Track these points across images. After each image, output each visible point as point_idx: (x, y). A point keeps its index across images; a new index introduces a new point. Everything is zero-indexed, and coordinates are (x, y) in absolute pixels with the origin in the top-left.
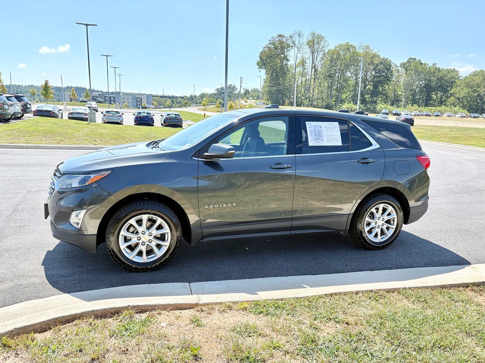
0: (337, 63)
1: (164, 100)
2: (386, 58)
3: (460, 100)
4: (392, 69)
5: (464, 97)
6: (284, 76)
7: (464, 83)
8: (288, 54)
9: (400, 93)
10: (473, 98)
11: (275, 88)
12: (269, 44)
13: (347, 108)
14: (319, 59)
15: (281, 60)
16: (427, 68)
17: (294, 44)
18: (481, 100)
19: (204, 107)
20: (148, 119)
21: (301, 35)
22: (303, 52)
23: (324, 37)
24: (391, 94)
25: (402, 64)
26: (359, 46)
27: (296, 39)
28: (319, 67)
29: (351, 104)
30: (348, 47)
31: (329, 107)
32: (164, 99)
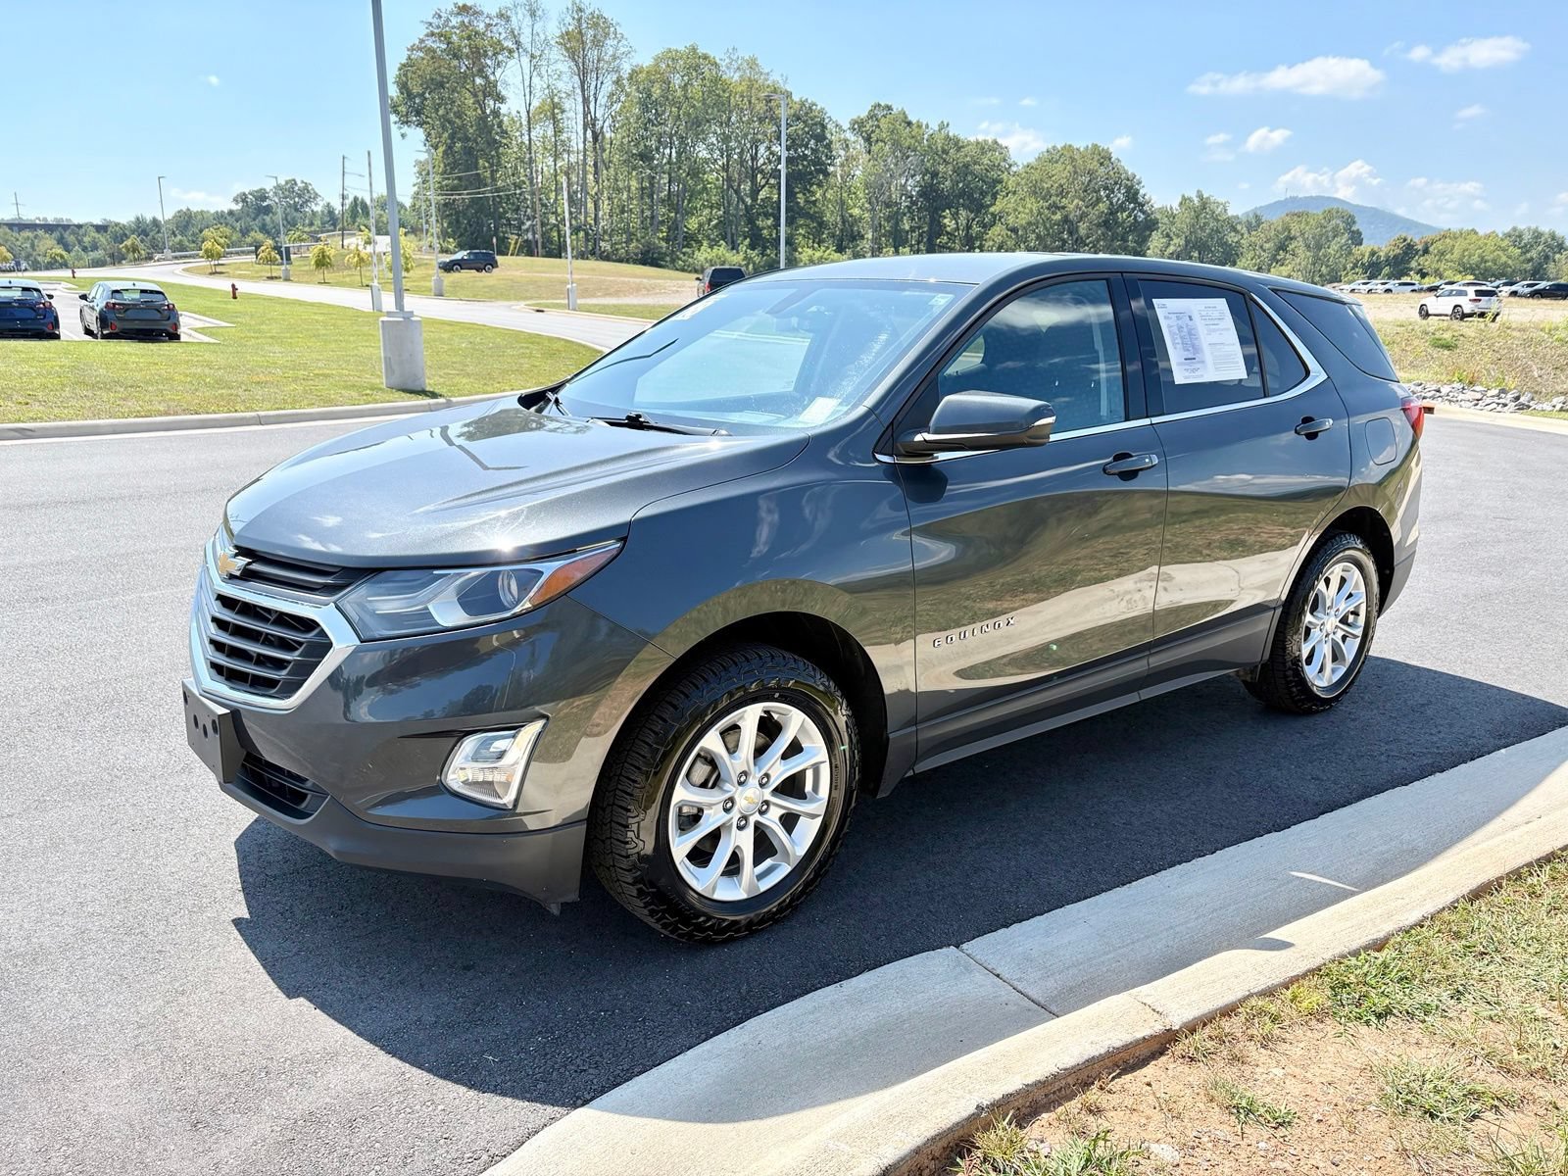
0: (664, 112)
1: (28, 238)
2: (809, 101)
3: (1020, 233)
4: (829, 136)
5: (1029, 224)
6: (493, 153)
7: (1027, 184)
8: (498, 77)
9: (856, 212)
10: (1051, 228)
11: (468, 194)
12: (427, 35)
13: (711, 260)
14: (602, 99)
15: (475, 95)
16: (926, 136)
17: (518, 43)
18: (1071, 233)
19: (212, 263)
20: (32, 315)
21: (539, 13)
22: (550, 71)
23: (614, 22)
24: (831, 216)
25: (856, 122)
26: (727, 61)
27: (520, 20)
28: (606, 124)
29: (721, 249)
30: (696, 63)
31: (653, 259)
32: (27, 233)
